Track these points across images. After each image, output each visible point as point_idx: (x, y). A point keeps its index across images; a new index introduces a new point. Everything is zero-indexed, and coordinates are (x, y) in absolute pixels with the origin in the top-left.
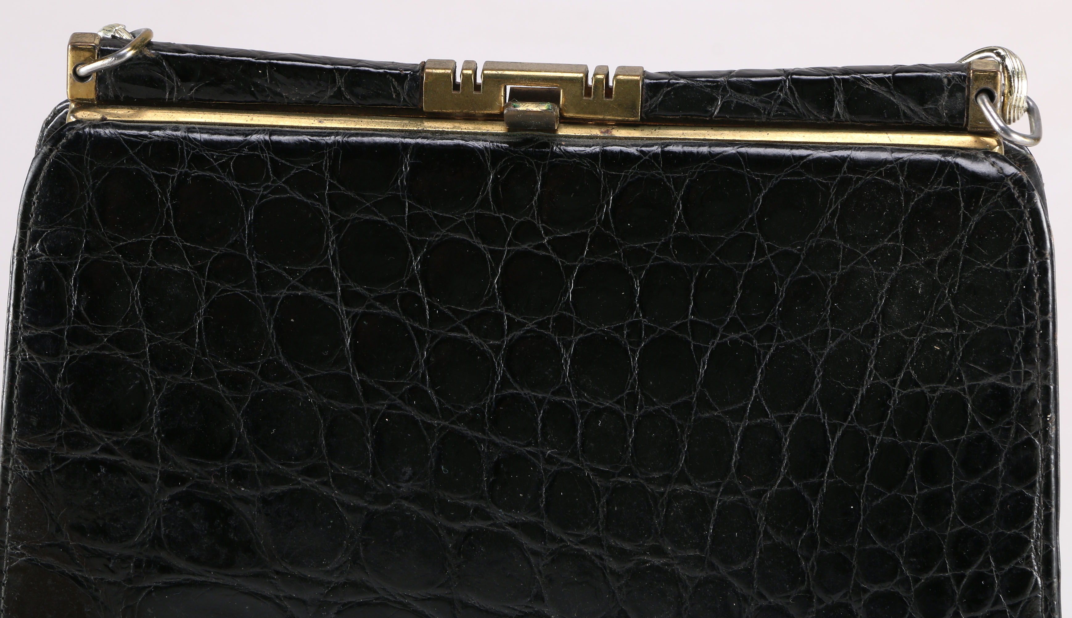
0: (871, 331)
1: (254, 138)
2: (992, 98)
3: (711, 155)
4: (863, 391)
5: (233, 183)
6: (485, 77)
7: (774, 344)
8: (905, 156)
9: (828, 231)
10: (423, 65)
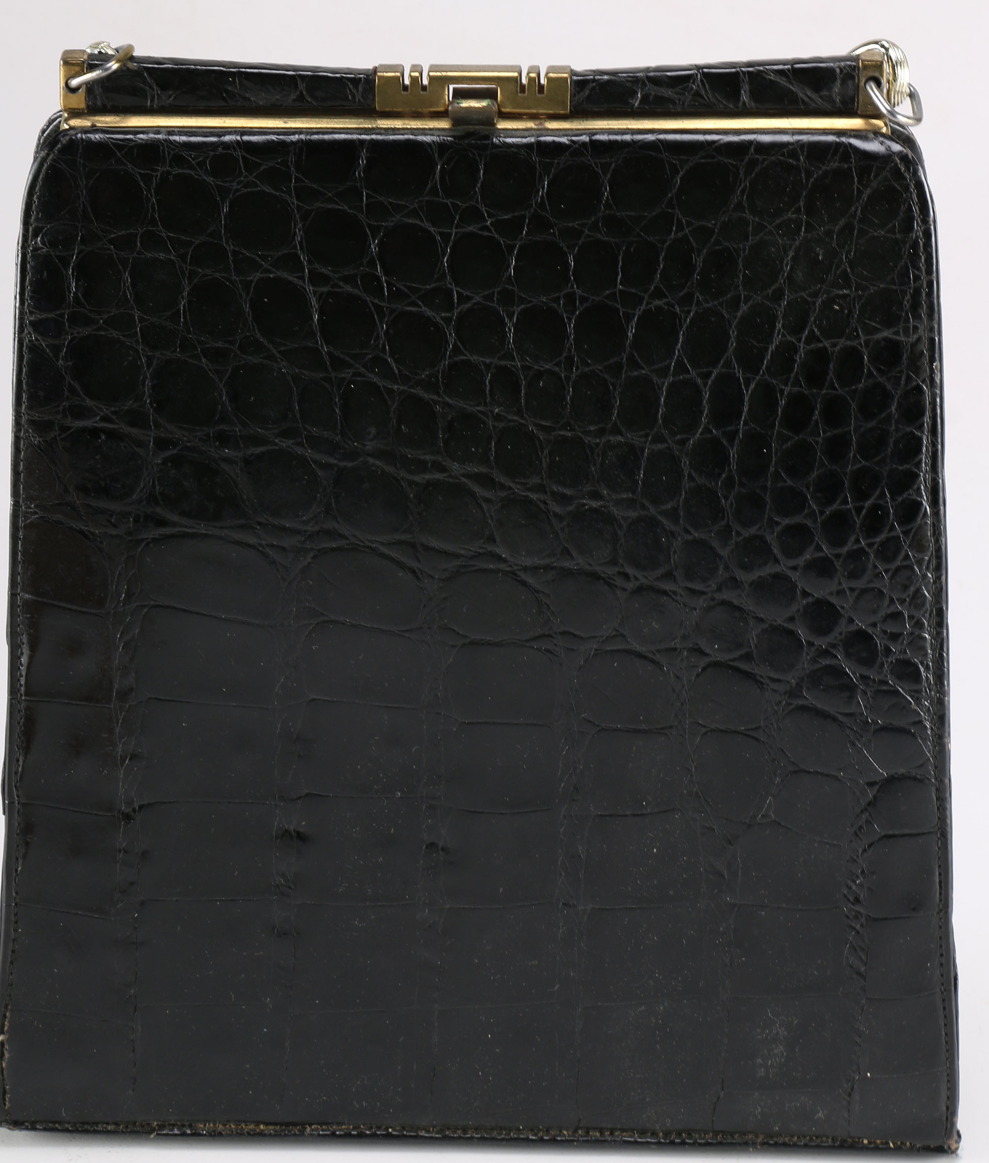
0: (778, 296)
1: (227, 138)
2: (879, 84)
3: (634, 142)
4: (772, 349)
5: (210, 180)
6: (431, 79)
7: (694, 309)
8: (804, 138)
9: (739, 207)
10: (375, 70)
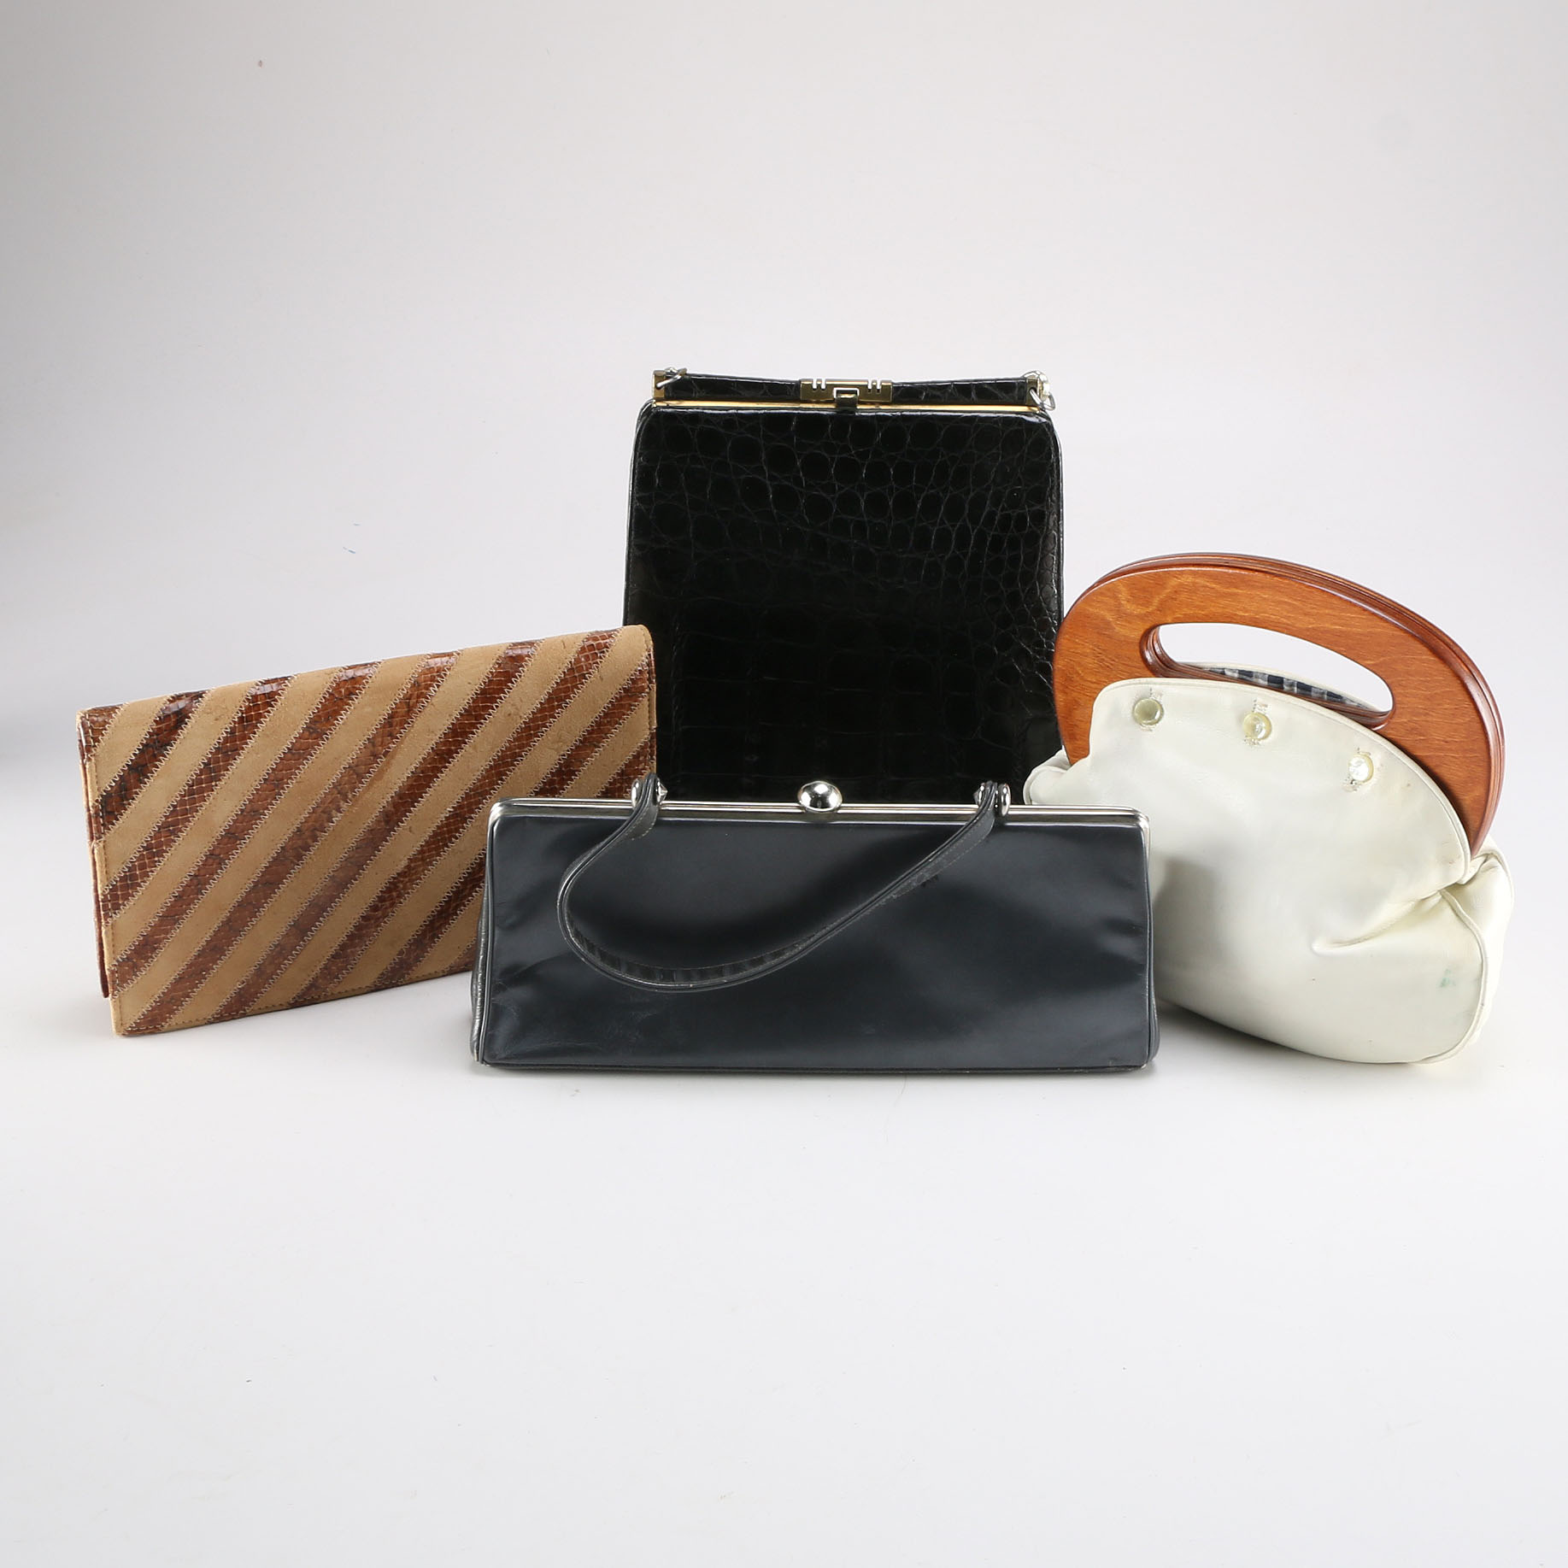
0: (988, 489)
1: (730, 411)
2: (1036, 391)
3: (921, 415)
4: (984, 514)
5: (722, 431)
6: (827, 385)
7: (949, 495)
8: (1001, 415)
9: (971, 447)
10: (800, 381)
